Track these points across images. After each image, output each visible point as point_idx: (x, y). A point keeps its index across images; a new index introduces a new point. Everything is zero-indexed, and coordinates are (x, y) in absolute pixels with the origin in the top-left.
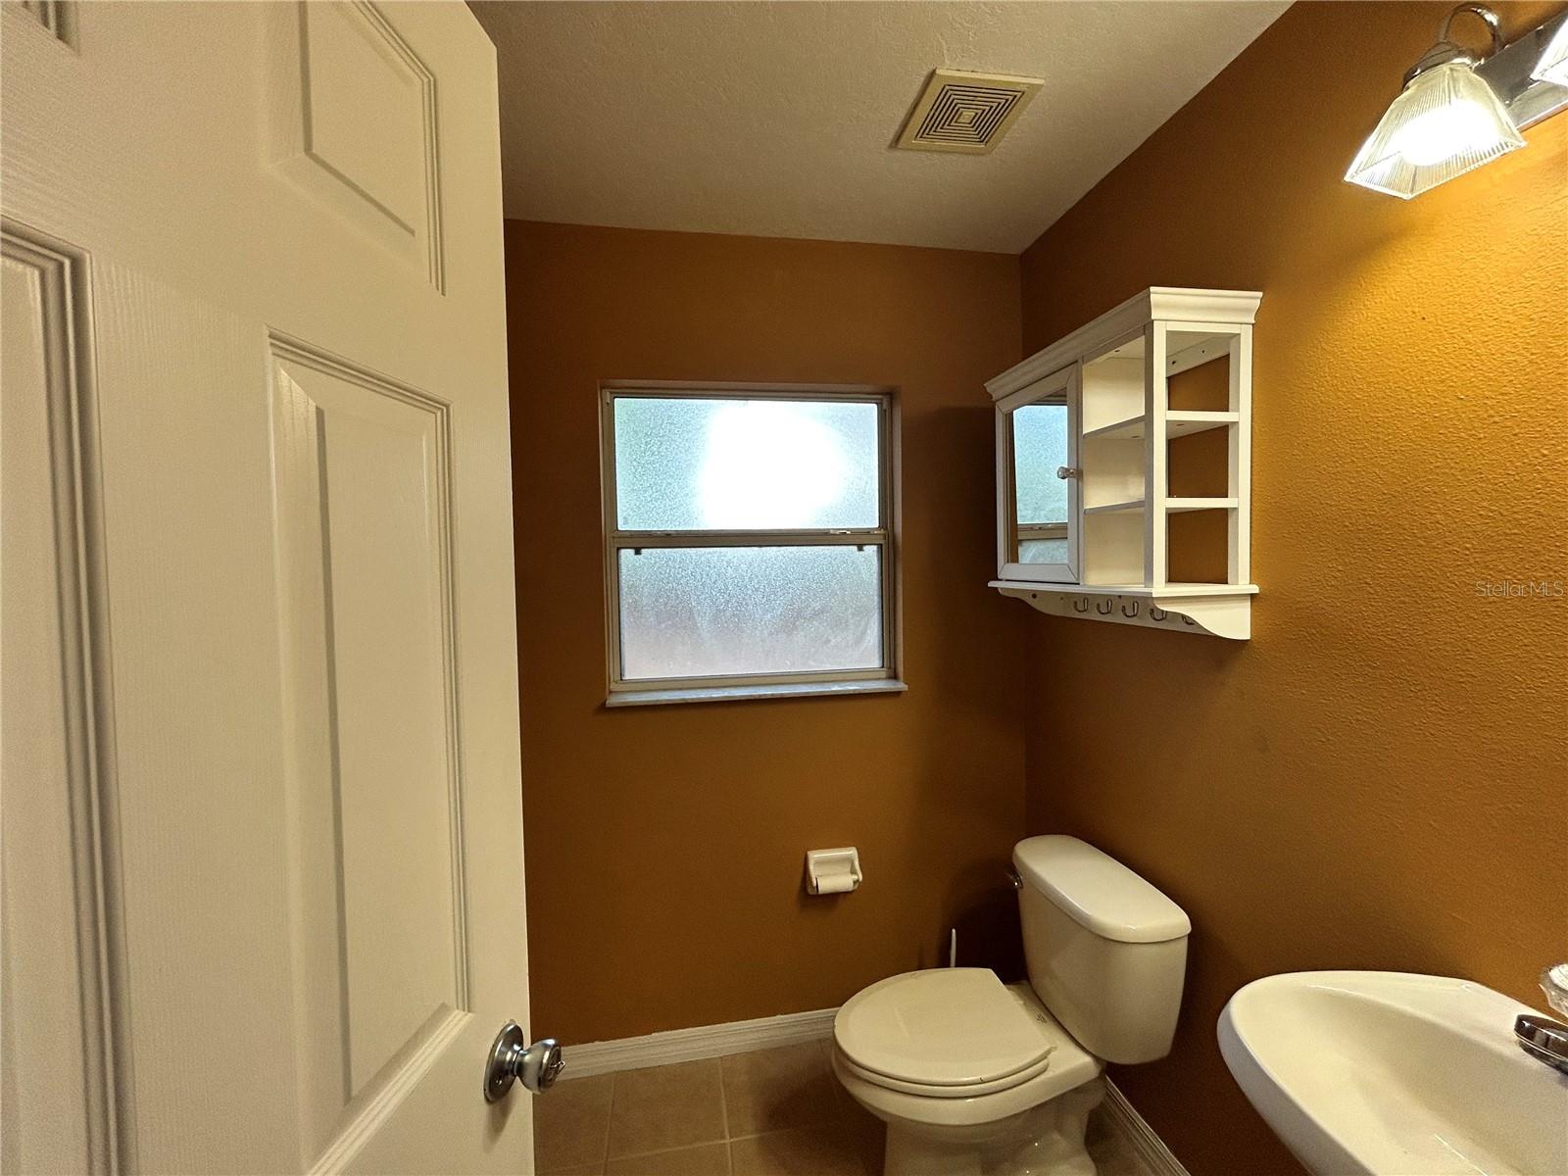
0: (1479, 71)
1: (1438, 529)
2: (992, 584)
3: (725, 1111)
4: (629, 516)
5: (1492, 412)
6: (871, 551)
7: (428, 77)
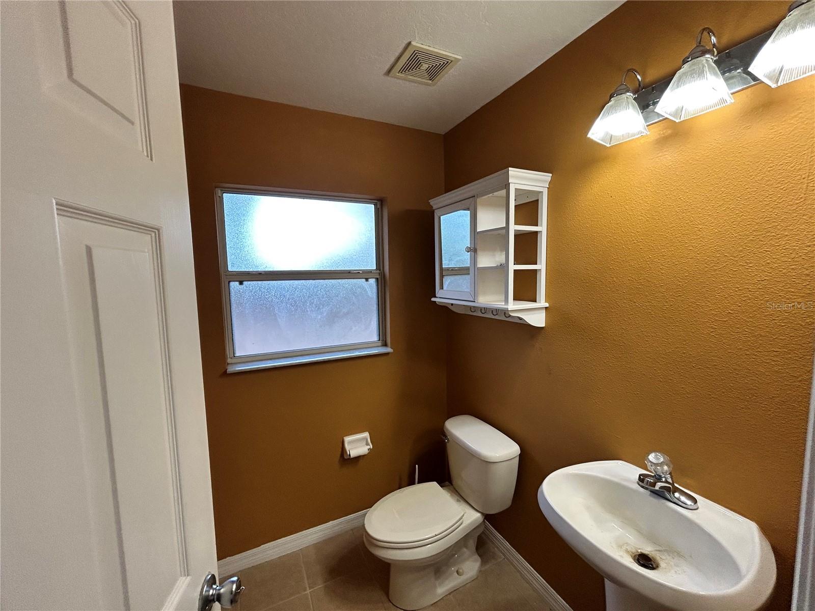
0: (635, 99)
1: (614, 284)
2: (433, 299)
3: (305, 575)
4: (233, 264)
5: (633, 239)
6: (372, 281)
7: (134, 20)
